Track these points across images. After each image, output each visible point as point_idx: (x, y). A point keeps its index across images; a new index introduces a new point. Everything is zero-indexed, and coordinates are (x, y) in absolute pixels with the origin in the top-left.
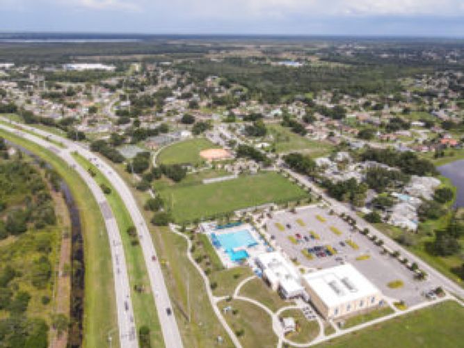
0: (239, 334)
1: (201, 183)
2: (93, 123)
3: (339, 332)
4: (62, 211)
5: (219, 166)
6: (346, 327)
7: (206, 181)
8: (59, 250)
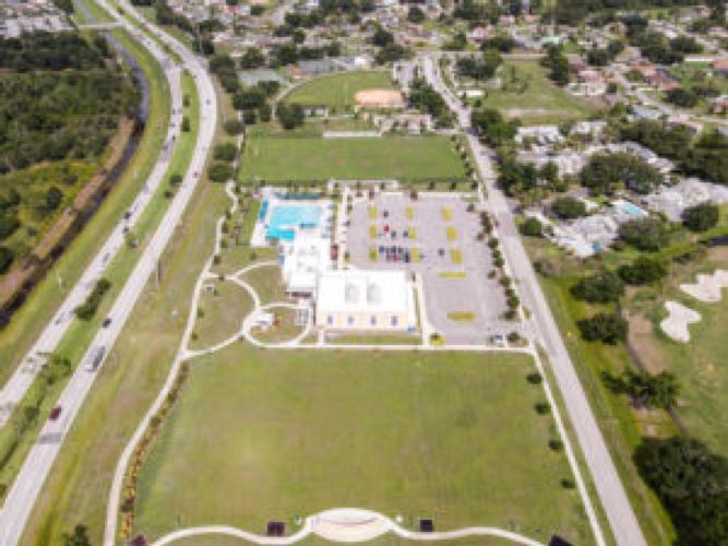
0: (200, 314)
1: (319, 136)
2: (242, 31)
3: (321, 344)
4: (119, 144)
5: (366, 116)
6: (336, 341)
7: (327, 135)
8: (83, 186)
